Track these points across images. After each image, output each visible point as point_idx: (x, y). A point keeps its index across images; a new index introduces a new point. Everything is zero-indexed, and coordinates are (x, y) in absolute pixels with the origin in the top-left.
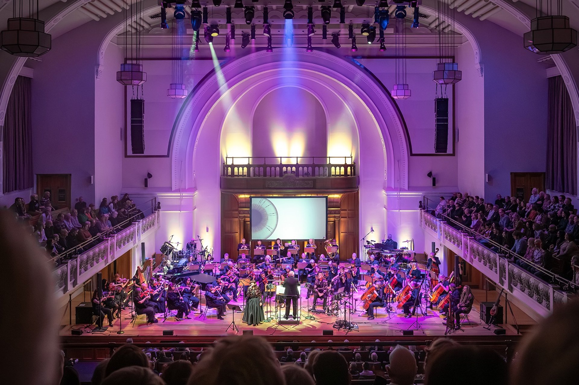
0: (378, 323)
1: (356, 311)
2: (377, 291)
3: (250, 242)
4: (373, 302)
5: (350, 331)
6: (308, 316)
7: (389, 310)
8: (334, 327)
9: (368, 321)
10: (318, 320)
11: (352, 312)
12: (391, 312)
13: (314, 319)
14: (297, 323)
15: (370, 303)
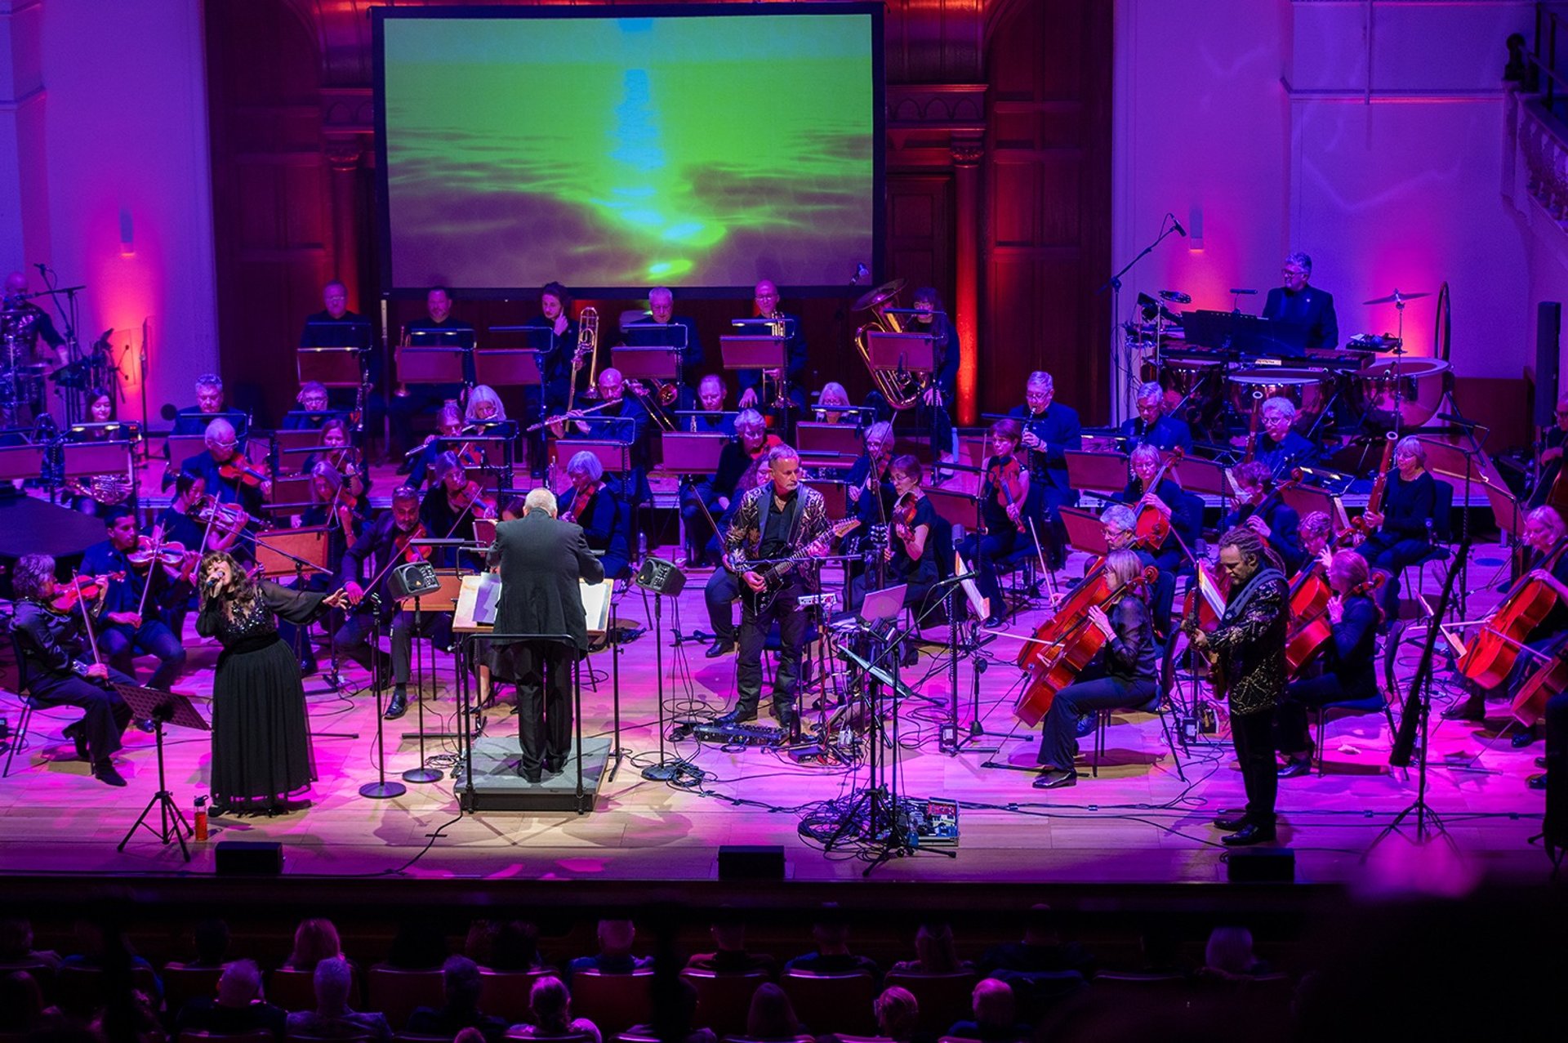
0: (1093, 807)
1: (980, 732)
2: (1109, 613)
3: (384, 303)
4: (1080, 678)
5: (899, 854)
6: (661, 766)
7: (1191, 730)
8: (804, 829)
9: (1040, 796)
10: (718, 789)
11: (953, 742)
12: (1201, 739)
13: (698, 782)
14: (581, 802)
15: (1059, 684)
